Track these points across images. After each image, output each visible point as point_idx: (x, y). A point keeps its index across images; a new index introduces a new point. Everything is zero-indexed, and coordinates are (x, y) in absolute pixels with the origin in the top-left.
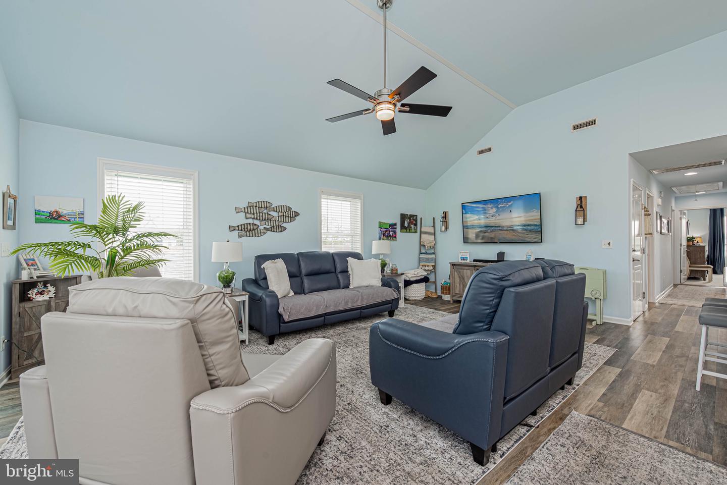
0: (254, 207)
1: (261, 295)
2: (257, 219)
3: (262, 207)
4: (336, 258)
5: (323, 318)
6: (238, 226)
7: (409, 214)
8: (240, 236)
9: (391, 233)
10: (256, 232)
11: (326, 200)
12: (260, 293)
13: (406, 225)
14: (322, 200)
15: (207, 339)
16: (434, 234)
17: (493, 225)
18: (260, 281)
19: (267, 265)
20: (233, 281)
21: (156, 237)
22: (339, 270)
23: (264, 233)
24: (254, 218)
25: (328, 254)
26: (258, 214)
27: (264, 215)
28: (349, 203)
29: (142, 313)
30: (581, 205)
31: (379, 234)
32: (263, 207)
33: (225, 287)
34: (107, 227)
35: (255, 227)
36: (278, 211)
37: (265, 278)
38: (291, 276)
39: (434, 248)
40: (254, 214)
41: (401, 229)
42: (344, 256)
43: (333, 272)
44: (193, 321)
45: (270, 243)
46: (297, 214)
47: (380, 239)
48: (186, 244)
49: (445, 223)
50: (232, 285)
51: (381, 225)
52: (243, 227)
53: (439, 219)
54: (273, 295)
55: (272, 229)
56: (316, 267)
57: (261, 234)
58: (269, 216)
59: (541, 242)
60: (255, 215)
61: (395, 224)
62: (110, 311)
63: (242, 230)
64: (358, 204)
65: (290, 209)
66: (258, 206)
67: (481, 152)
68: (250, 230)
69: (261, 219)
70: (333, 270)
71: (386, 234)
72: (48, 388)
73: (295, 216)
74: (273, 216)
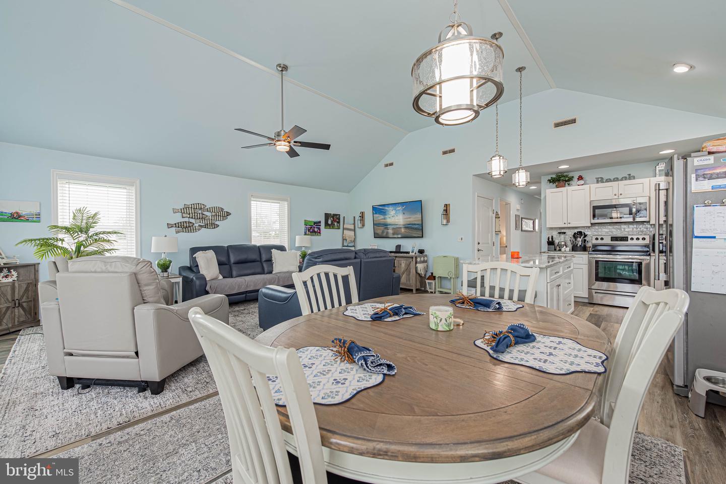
0: (190, 209)
1: (192, 277)
2: (192, 218)
3: (196, 208)
4: (261, 249)
5: (245, 295)
6: (175, 224)
7: (332, 213)
8: (177, 232)
9: (316, 230)
10: (192, 228)
11: (255, 202)
12: (191, 276)
13: (330, 222)
14: (252, 202)
15: (142, 282)
16: (354, 230)
17: (393, 223)
18: (193, 267)
19: (199, 255)
20: (170, 268)
21: (109, 234)
22: (264, 259)
23: (199, 230)
24: (189, 217)
25: (255, 246)
26: (194, 214)
27: (198, 214)
28: (278, 205)
29: (110, 271)
30: (446, 210)
31: (305, 230)
32: (198, 208)
33: (162, 272)
34: (75, 228)
35: (191, 225)
36: (211, 211)
37: (197, 266)
38: (220, 264)
39: (354, 241)
40: (189, 214)
41: (325, 226)
42: (269, 248)
43: (258, 261)
44: (135, 274)
45: (204, 237)
46: (228, 214)
47: (305, 234)
48: (129, 239)
49: (362, 221)
50: (169, 270)
51: (306, 223)
52: (180, 224)
53: (357, 218)
54: (203, 278)
55: (206, 226)
56: (243, 257)
57: (196, 230)
58: (203, 216)
59: (422, 237)
60: (191, 215)
61: (320, 222)
62: (93, 270)
63: (179, 227)
64: (286, 204)
65: (222, 209)
66: (193, 207)
67: (386, 165)
68: (186, 227)
69: (196, 218)
70: (259, 259)
71: (311, 230)
72: (59, 309)
73: (226, 215)
74: (207, 216)
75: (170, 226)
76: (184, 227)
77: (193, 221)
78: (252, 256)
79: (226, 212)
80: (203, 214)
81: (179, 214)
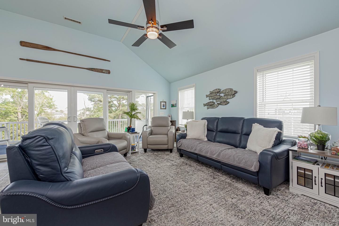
0: (213, 93)
6: (207, 104)
8: (208, 108)
10: (214, 106)
22: (244, 132)
23: (218, 106)
25: (241, 119)
32: (217, 92)
36: (224, 93)
38: (209, 130)
40: (213, 97)
43: (239, 134)
46: (236, 92)
55: (221, 104)
56: (225, 127)
57: (216, 107)
65: (232, 90)
68: (212, 105)
73: (235, 94)
74: (221, 96)
75: (205, 105)
76: (210, 105)
77: (214, 101)
78: (232, 128)
79: (235, 91)
80: (219, 96)
81: (208, 97)
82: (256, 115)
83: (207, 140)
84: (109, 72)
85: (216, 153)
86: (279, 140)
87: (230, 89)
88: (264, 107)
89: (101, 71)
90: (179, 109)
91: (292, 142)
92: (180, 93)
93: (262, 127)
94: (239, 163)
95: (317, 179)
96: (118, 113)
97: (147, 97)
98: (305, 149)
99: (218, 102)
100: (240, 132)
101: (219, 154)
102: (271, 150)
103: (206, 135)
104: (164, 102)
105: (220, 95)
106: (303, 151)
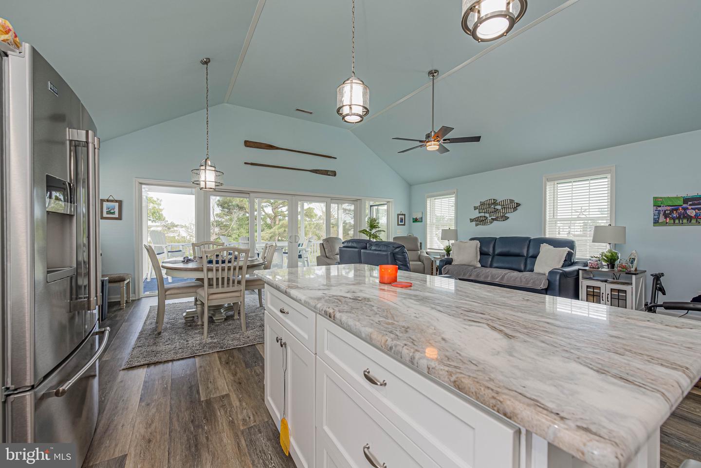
0: (485, 205)
3: (490, 204)
6: (475, 219)
8: (476, 225)
10: (487, 221)
35: (486, 218)
36: (502, 204)
55: (497, 219)
57: (490, 223)
60: (486, 210)
63: (477, 221)
65: (512, 201)
66: (487, 203)
68: (483, 220)
73: (517, 207)
74: (498, 210)
75: (472, 220)
76: (480, 221)
77: (487, 215)
78: (514, 250)
79: (517, 203)
80: (494, 208)
81: (478, 210)
82: (545, 234)
83: (480, 266)
84: (334, 174)
85: (499, 277)
86: (571, 261)
87: (510, 200)
88: (554, 225)
89: (325, 173)
90: (428, 226)
91: (585, 263)
92: (428, 202)
93: (552, 247)
94: (528, 284)
95: (604, 295)
96: (276, 230)
97: (371, 206)
98: (595, 268)
99: (492, 217)
100: (525, 255)
101: (503, 277)
102: (561, 269)
103: (478, 260)
104: (402, 215)
105: (496, 207)
106: (594, 269)
